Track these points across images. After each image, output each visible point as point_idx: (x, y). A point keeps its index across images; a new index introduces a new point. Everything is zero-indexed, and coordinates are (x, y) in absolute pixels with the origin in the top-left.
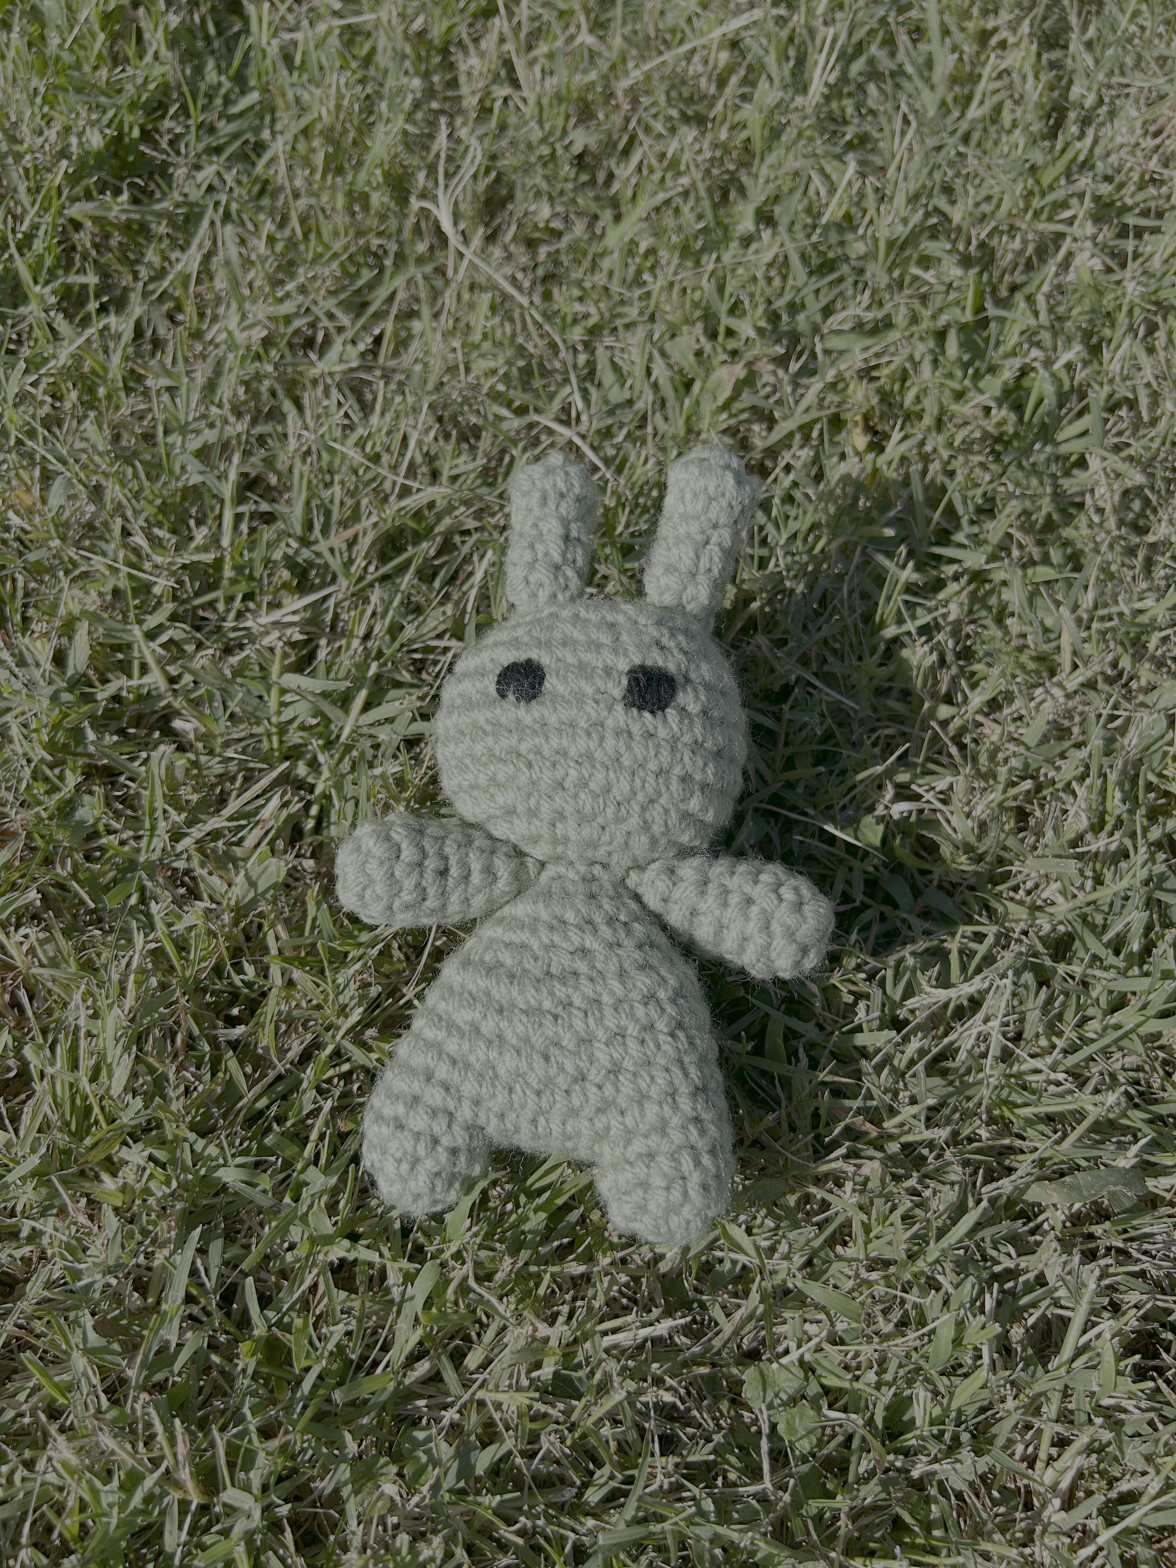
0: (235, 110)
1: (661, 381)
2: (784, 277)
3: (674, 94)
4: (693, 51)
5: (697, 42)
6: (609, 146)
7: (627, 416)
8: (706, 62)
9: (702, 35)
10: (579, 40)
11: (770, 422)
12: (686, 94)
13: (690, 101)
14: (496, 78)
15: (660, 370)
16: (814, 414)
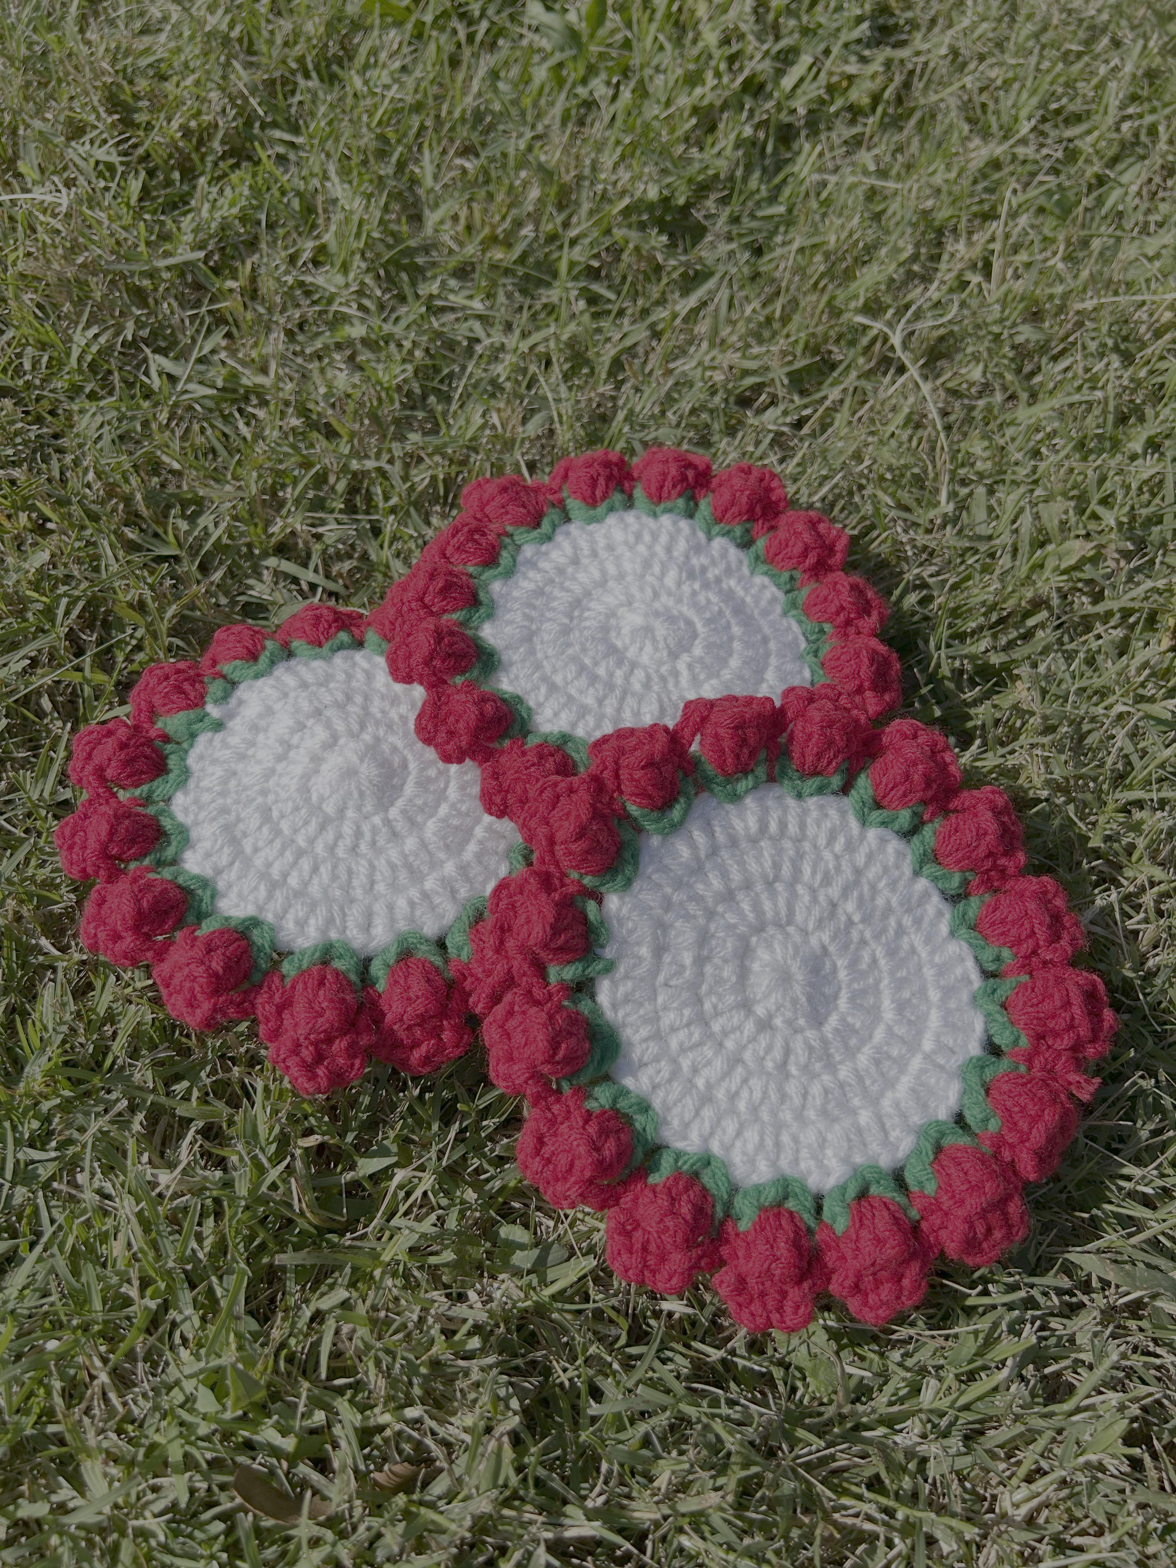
0: (760, 214)
1: (1023, 530)
2: (1154, 495)
3: (1115, 328)
4: (1144, 303)
5: (1147, 297)
6: (1043, 348)
7: (983, 547)
8: (1151, 315)
9: (1155, 293)
10: (1051, 263)
11: (1098, 597)
12: (1124, 333)
13: (1125, 339)
14: (973, 266)
15: (1026, 522)
16: (1136, 605)
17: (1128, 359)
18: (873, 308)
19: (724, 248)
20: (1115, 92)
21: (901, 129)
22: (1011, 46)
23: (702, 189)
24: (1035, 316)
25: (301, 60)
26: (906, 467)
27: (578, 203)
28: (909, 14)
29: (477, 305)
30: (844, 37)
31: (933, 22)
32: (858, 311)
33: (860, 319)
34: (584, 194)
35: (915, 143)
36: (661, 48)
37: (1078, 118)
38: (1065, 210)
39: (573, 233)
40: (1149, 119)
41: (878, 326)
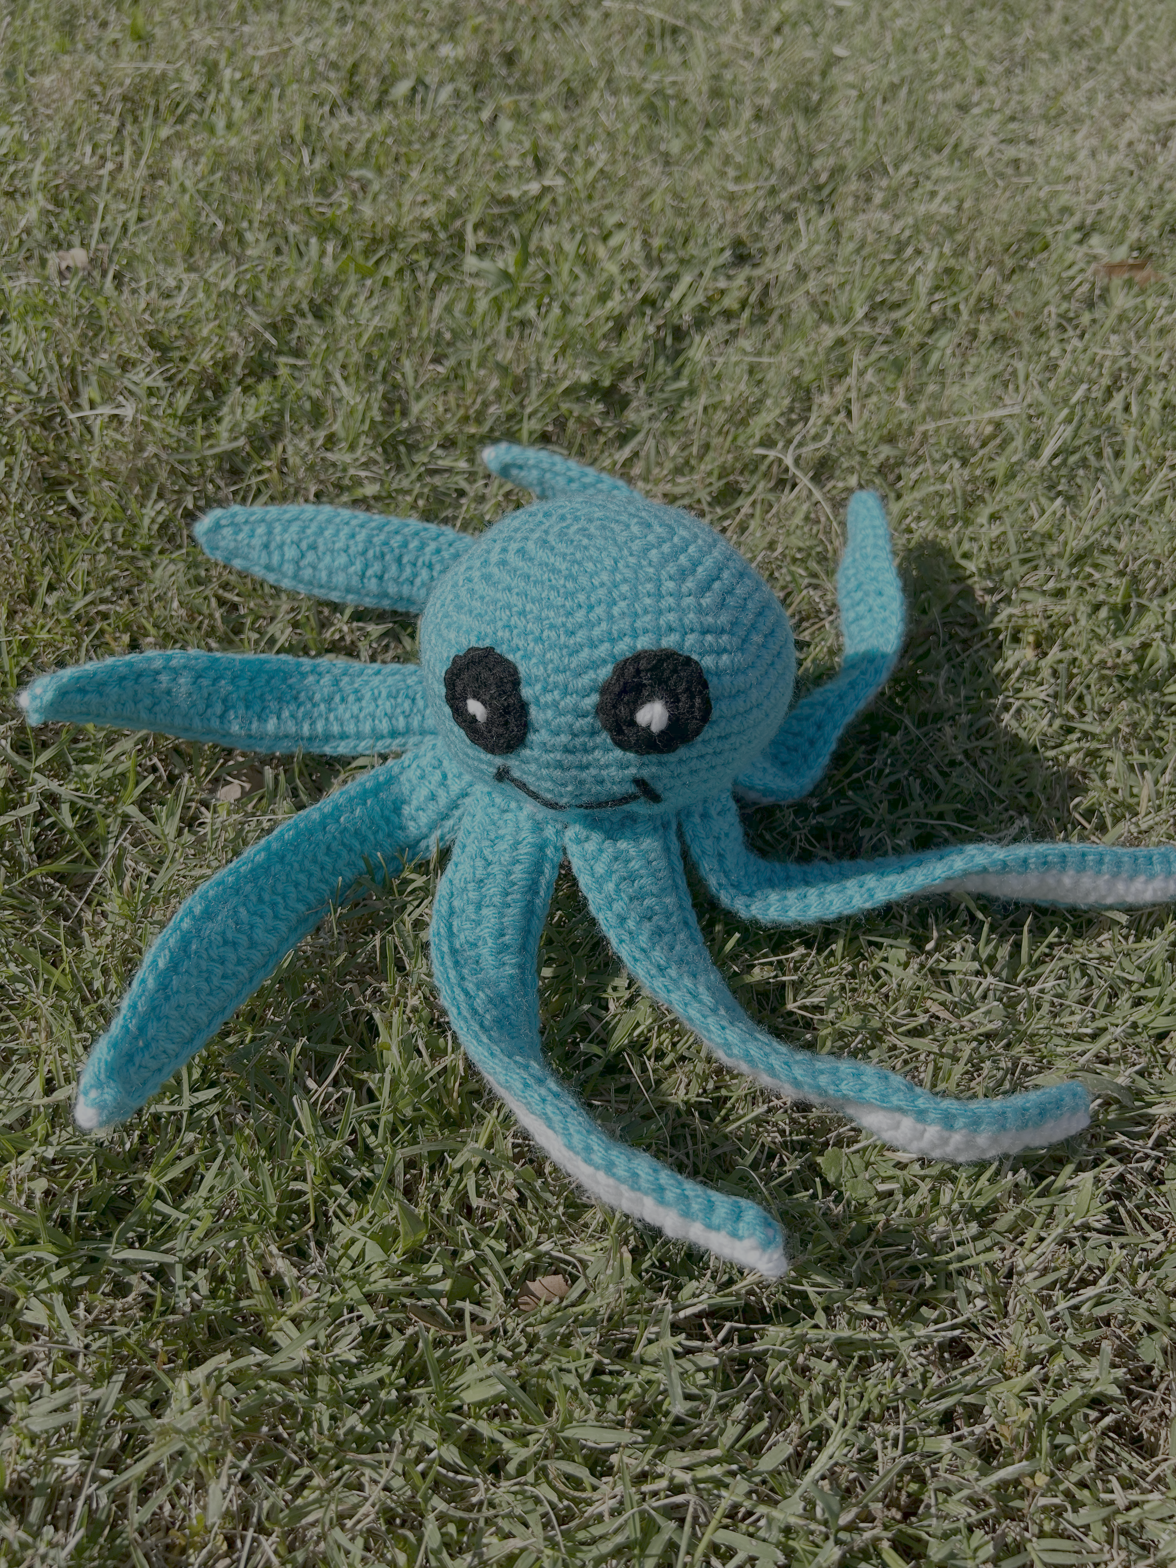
17: (964, 463)
18: (767, 442)
19: (646, 413)
20: (923, 284)
21: (765, 322)
22: (840, 259)
23: (622, 374)
24: (891, 439)
25: (296, 307)
26: (811, 548)
27: (528, 389)
28: (759, 245)
29: (463, 465)
30: (713, 263)
31: (778, 248)
32: (755, 446)
33: (760, 451)
34: (533, 382)
35: (779, 329)
36: (576, 278)
37: (896, 306)
38: (899, 367)
39: (529, 410)
40: (952, 301)
41: (772, 454)
